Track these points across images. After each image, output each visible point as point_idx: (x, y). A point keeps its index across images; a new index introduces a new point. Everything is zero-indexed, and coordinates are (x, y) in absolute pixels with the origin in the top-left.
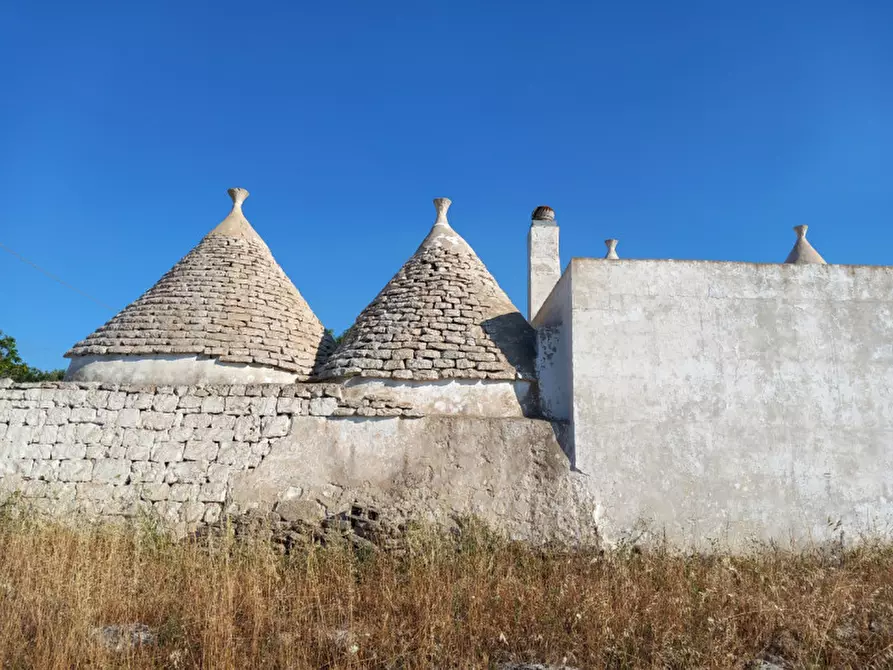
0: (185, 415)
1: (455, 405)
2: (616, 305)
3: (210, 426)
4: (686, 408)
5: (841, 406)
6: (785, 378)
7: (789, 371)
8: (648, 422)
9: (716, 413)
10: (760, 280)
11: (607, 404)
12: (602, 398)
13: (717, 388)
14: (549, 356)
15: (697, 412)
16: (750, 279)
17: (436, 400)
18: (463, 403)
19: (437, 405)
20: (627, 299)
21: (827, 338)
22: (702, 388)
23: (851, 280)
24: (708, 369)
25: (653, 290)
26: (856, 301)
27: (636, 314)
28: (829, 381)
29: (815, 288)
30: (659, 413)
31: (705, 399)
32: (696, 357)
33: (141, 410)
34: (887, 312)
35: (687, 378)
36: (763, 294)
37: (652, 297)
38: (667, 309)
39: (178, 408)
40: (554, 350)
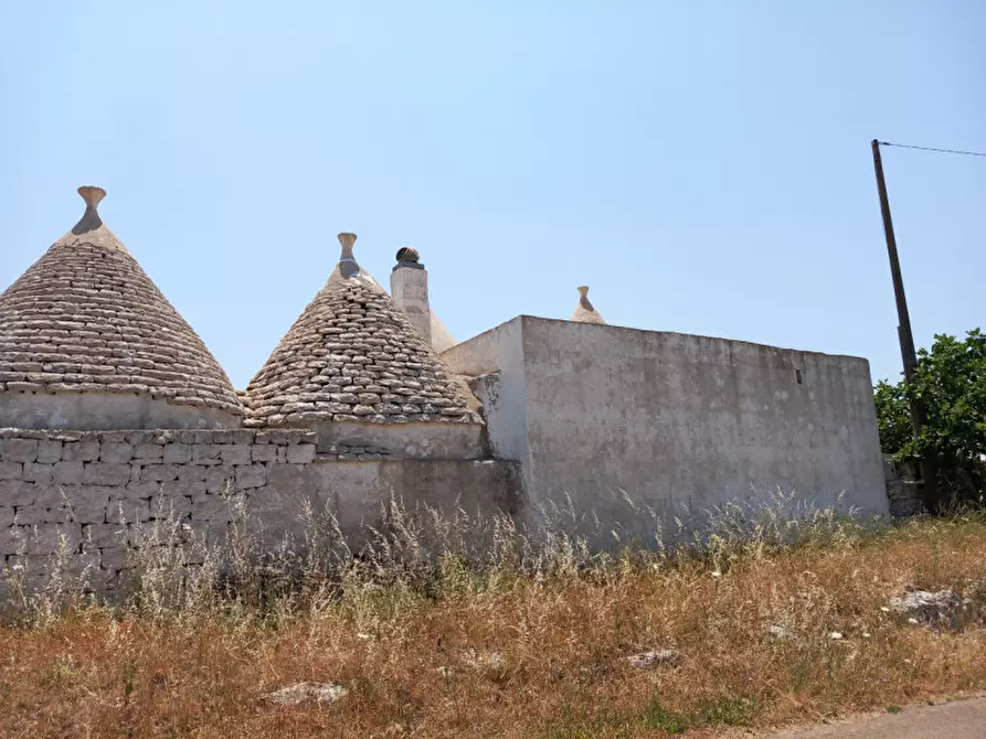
0: (142, 467)
1: (424, 449)
2: (555, 361)
3: (177, 479)
4: (604, 447)
5: (695, 444)
6: (663, 422)
7: (665, 417)
8: (579, 459)
9: (623, 451)
10: (645, 344)
11: (552, 445)
12: (548, 440)
13: (623, 430)
14: (494, 402)
15: (610, 449)
16: (638, 342)
17: (407, 445)
18: (432, 447)
19: (408, 449)
20: (562, 353)
21: (685, 391)
22: (614, 431)
23: (697, 347)
24: (615, 415)
25: (578, 348)
26: (700, 363)
27: (567, 367)
28: (688, 425)
29: (677, 352)
30: (586, 452)
31: (615, 440)
32: (608, 405)
33: (85, 463)
34: (717, 373)
35: (604, 423)
36: (647, 356)
37: (578, 354)
38: (588, 364)
39: (133, 458)
40: (497, 396)
